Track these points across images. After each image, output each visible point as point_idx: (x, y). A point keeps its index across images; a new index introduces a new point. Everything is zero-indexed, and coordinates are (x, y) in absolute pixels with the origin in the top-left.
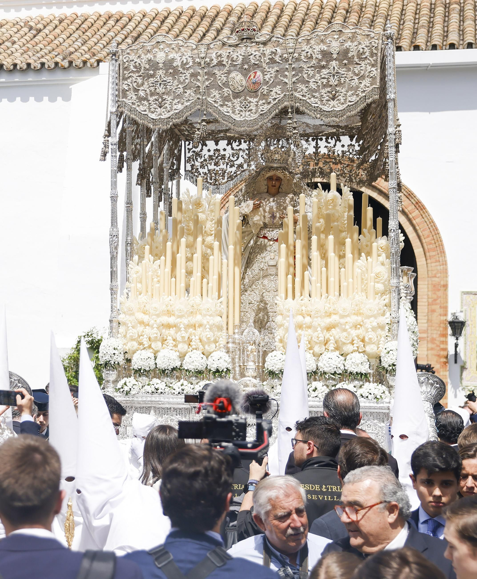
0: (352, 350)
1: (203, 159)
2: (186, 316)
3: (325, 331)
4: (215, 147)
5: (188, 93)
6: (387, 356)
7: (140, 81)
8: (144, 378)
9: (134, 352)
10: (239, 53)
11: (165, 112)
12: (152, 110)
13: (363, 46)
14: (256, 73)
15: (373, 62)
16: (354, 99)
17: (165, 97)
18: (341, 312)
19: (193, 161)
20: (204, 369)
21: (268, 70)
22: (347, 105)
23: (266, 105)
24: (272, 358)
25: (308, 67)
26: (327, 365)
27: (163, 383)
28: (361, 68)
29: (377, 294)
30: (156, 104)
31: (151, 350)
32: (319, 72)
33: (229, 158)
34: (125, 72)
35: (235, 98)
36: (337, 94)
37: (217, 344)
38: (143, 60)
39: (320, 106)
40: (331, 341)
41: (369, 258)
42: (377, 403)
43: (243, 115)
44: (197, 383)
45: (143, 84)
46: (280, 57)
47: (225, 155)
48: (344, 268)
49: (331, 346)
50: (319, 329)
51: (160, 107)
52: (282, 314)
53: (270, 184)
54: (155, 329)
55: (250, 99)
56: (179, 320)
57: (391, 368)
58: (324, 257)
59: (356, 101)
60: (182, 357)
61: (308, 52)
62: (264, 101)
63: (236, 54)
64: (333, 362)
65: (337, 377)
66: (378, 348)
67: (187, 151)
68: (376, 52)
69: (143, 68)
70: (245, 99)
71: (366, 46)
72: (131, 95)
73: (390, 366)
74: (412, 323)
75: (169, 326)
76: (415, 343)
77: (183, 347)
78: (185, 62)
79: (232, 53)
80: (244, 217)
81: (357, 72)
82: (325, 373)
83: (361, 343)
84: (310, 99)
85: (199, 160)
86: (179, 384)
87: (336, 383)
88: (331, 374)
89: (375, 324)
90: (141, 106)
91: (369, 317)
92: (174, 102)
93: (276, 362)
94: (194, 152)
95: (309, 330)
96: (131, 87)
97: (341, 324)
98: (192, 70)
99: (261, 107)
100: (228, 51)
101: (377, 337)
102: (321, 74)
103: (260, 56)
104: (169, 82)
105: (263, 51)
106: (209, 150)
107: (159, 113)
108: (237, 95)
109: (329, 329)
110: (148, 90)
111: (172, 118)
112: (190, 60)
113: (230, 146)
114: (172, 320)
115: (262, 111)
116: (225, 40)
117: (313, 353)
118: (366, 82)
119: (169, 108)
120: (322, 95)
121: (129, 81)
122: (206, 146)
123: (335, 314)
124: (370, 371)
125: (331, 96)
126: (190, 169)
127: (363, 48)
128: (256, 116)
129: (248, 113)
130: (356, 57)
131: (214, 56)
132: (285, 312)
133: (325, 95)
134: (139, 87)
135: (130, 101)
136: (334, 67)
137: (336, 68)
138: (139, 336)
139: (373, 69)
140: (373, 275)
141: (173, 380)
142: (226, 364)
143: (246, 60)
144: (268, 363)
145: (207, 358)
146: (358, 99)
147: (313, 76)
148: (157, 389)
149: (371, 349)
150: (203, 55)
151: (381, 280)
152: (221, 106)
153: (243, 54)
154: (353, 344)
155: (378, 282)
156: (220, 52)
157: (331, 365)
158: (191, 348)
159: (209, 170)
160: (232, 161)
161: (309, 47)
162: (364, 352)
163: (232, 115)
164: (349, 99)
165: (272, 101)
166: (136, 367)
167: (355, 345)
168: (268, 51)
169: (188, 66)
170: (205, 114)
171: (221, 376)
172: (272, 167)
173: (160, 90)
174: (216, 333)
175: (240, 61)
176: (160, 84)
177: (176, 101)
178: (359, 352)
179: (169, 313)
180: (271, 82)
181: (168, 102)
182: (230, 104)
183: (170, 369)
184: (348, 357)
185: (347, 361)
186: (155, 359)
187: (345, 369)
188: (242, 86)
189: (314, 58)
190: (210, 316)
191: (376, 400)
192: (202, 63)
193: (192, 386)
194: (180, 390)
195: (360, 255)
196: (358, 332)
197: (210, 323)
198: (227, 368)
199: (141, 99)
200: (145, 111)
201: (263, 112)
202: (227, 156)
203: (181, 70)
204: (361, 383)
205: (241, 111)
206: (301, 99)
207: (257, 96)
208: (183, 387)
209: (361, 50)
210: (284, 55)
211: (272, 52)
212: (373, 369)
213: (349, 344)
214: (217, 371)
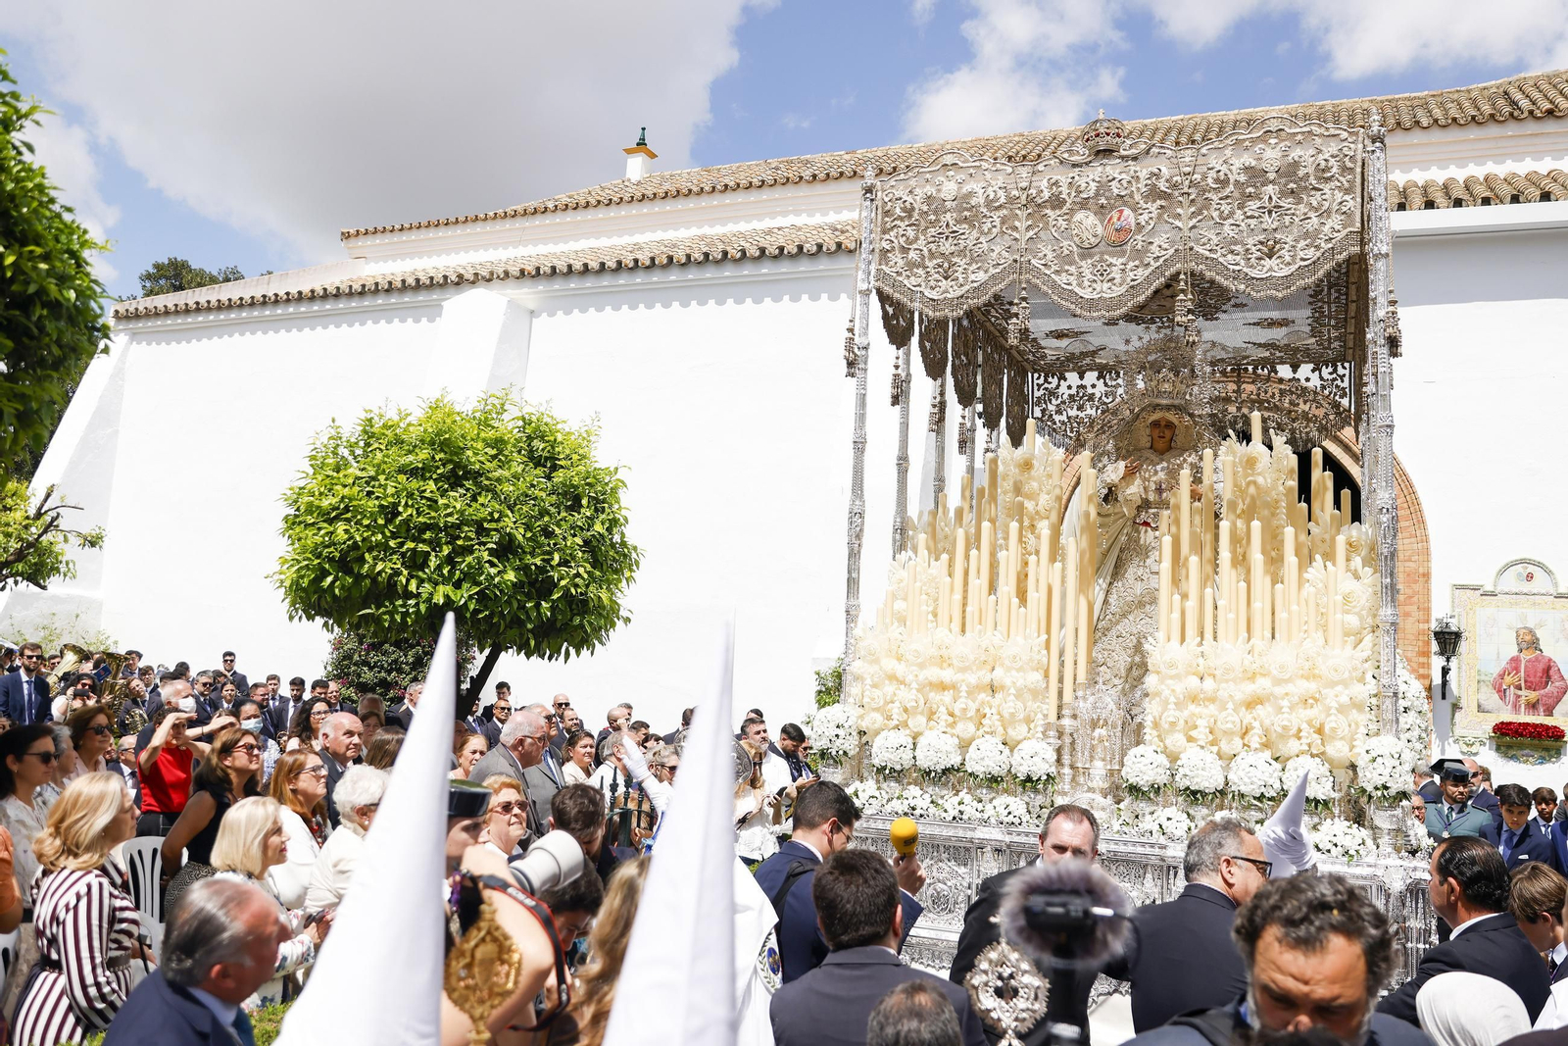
0: (1297, 752)
1: (1060, 399)
2: (974, 668)
3: (1244, 709)
4: (1079, 383)
5: (996, 252)
6: (1371, 767)
7: (911, 233)
8: (892, 784)
9: (877, 733)
10: (1091, 177)
11: (955, 288)
12: (932, 283)
13: (1327, 156)
14: (1121, 212)
15: (1346, 185)
16: (1311, 253)
17: (955, 260)
18: (1275, 672)
19: (1045, 403)
20: (1003, 773)
21: (1145, 206)
22: (1297, 266)
23: (1140, 269)
24: (1136, 760)
25: (1221, 199)
26: (1246, 780)
27: (927, 796)
28: (1324, 197)
29: (1347, 634)
30: (938, 272)
31: (908, 732)
32: (1241, 207)
33: (1100, 398)
34: (887, 219)
35: (1083, 257)
36: (1278, 247)
37: (1032, 726)
38: (918, 198)
39: (1245, 270)
40: (1255, 731)
41: (1328, 564)
42: (1349, 865)
43: (1098, 289)
44: (991, 801)
45: (917, 239)
46: (1167, 181)
47: (1093, 394)
48: (1282, 583)
49: (1255, 740)
50: (1230, 705)
51: (946, 278)
52: (1158, 673)
53: (1156, 433)
54: (914, 691)
55: (1111, 260)
56: (959, 677)
57: (1379, 793)
58: (1241, 561)
59: (1315, 258)
60: (964, 746)
61: (1219, 171)
62: (1137, 263)
63: (1085, 179)
64: (1259, 774)
65: (1267, 804)
66: (1352, 748)
67: (1036, 388)
68: (1352, 166)
69: (917, 211)
70: (1102, 260)
71: (1332, 156)
72: (896, 258)
73: (1376, 788)
74: (1417, 695)
75: (942, 687)
76: (1424, 735)
77: (966, 729)
78: (991, 197)
79: (1077, 178)
80: (1110, 489)
81: (1315, 204)
82: (1242, 796)
83: (1316, 736)
84: (1224, 256)
85: (1054, 401)
86: (956, 800)
87: (1263, 816)
88: (1255, 798)
89: (1344, 699)
90: (913, 278)
91: (1333, 684)
92: (971, 268)
93: (1144, 769)
94: (1046, 389)
95: (1212, 707)
96: (896, 244)
97: (1276, 698)
98: (1005, 212)
99: (1131, 274)
100: (1071, 175)
101: (1350, 726)
102: (1246, 209)
103: (1129, 182)
104: (963, 234)
105: (1136, 172)
106: (1069, 387)
107: (943, 288)
108: (1086, 252)
109: (1251, 704)
110: (925, 249)
111: (967, 298)
112: (1001, 193)
113: (1102, 380)
114: (947, 675)
115: (1133, 280)
116: (1066, 155)
117: (1218, 754)
118: (1334, 221)
119: (961, 280)
120: (1248, 250)
121: (892, 234)
122: (1065, 380)
123: (1264, 675)
124: (1334, 795)
125: (1266, 250)
126: (1040, 416)
127: (1326, 160)
128: (1123, 289)
129: (1106, 285)
130: (1312, 178)
131: (1044, 184)
132: (1162, 668)
133: (1254, 248)
134: (911, 244)
135: (894, 270)
136: (1270, 198)
137: (1274, 198)
138: (887, 703)
139: (1347, 197)
140: (1339, 598)
141: (946, 792)
142: (1047, 766)
143: (1103, 186)
144: (1129, 770)
145: (1012, 751)
146: (1318, 254)
147: (1232, 214)
148: (914, 809)
149: (1338, 750)
150: (1024, 184)
151: (1354, 607)
152: (1057, 272)
153: (1098, 179)
154: (1299, 738)
155: (1347, 612)
156: (1055, 178)
157: (1254, 779)
158: (981, 732)
159: (1068, 418)
160: (1105, 403)
161: (1221, 161)
162: (1322, 755)
163: (1077, 290)
164: (1301, 254)
165: (1152, 262)
166: (876, 762)
167: (1304, 741)
168: (1145, 171)
169: (998, 204)
170: (1024, 289)
171: (1036, 791)
172: (1158, 405)
173: (947, 247)
174: (1030, 703)
175: (1093, 191)
176: (947, 237)
177: (974, 266)
178: (1312, 756)
179: (943, 661)
180: (1150, 227)
181: (960, 269)
182: (1073, 269)
183: (939, 771)
184: (1290, 765)
185: (1287, 774)
186: (914, 749)
187: (1283, 790)
188: (1095, 236)
189: (1232, 181)
190: (1019, 670)
191: (1346, 859)
192: (1024, 197)
193: (980, 806)
194: (955, 813)
195: (1311, 559)
196: (1310, 713)
197: (1018, 684)
198: (1048, 775)
199: (911, 265)
200: (920, 285)
201: (1136, 283)
202: (1098, 395)
203: (985, 210)
204: (1316, 820)
205: (1095, 281)
206: (1207, 258)
207: (1123, 254)
208: (962, 808)
209: (1323, 163)
210: (1175, 179)
211: (1153, 174)
212: (1340, 790)
213: (1293, 739)
214: (1029, 779)
